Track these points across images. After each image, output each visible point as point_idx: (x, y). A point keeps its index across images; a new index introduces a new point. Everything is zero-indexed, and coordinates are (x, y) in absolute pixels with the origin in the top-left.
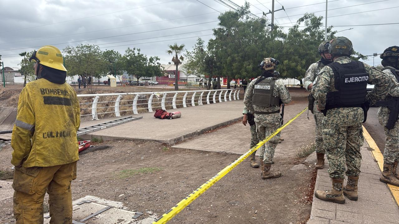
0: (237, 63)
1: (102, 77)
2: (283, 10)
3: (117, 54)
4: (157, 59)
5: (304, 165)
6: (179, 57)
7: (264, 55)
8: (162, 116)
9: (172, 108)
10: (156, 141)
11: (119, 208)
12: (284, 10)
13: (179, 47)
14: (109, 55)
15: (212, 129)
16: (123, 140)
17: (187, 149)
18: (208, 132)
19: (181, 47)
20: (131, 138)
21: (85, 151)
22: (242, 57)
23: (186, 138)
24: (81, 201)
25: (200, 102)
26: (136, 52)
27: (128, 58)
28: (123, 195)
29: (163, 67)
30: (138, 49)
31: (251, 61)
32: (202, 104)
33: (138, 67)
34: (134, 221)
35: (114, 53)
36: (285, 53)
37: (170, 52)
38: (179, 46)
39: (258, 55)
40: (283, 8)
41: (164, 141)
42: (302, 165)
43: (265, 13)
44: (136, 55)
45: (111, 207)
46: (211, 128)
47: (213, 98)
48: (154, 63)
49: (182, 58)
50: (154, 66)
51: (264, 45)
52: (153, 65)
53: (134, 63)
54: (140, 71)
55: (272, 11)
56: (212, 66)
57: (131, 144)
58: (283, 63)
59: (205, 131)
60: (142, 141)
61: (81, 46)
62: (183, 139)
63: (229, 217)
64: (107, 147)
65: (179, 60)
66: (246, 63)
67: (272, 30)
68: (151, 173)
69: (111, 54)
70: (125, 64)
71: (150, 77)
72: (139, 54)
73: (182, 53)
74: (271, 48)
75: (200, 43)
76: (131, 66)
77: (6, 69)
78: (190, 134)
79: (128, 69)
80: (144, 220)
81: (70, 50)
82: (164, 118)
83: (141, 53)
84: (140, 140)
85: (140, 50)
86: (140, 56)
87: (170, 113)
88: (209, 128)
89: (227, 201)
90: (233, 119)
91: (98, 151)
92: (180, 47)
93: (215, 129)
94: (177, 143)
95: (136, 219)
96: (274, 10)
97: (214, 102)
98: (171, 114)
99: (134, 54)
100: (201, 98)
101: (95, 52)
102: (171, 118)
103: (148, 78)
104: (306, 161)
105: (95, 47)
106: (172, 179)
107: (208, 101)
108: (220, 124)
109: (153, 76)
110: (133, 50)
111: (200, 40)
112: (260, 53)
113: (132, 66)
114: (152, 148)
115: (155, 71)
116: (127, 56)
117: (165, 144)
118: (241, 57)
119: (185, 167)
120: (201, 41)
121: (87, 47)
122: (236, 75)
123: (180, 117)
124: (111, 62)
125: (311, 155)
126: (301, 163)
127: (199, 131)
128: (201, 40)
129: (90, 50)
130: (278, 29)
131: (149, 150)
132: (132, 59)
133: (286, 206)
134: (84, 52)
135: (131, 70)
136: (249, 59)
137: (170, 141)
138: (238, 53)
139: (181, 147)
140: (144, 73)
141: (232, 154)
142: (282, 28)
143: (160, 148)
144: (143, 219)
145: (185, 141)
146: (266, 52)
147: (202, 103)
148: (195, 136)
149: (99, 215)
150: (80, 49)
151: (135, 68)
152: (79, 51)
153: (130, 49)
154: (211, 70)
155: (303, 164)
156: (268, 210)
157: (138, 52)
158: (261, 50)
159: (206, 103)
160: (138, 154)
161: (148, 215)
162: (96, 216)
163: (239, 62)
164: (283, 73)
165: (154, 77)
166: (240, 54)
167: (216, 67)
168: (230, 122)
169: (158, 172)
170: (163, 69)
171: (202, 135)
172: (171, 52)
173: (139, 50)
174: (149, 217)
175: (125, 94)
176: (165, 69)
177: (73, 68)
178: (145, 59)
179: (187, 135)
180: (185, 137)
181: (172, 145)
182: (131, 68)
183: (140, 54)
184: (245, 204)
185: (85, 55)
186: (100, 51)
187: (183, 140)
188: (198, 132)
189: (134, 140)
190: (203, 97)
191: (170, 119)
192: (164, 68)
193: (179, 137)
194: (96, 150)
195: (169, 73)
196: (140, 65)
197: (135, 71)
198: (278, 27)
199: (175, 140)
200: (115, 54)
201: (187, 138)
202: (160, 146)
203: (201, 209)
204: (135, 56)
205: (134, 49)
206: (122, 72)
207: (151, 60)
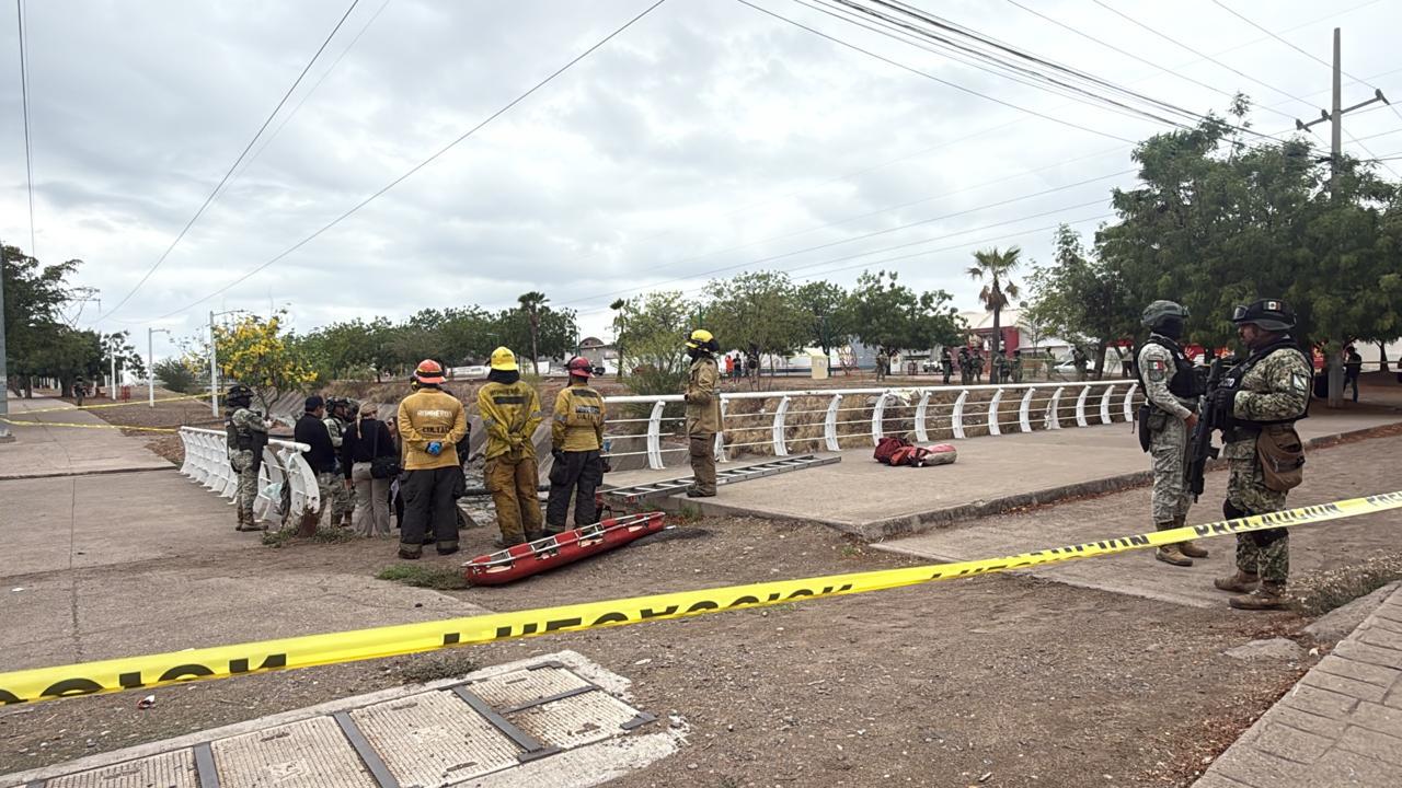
0: (1195, 293)
1: (797, 353)
2: (1381, 102)
3: (835, 290)
4: (944, 296)
5: (1293, 643)
6: (1003, 287)
7: (1300, 260)
8: (895, 458)
9: (950, 436)
10: (827, 524)
11: (613, 695)
12: (1385, 101)
13: (1002, 257)
14: (815, 294)
15: (1035, 502)
16: (747, 516)
17: (915, 557)
18: (1019, 510)
19: (1010, 258)
20: (765, 513)
21: (646, 539)
22: (1215, 272)
23: (927, 524)
24: (541, 662)
25: (1052, 420)
26: (886, 283)
27: (864, 299)
28: (649, 660)
29: (962, 319)
30: (893, 273)
31: (1248, 283)
32: (1058, 427)
33: (890, 324)
34: (619, 736)
35: (827, 290)
36: (1385, 250)
37: (975, 272)
38: (1002, 253)
39: (1276, 262)
40: (1379, 95)
41: (848, 525)
42: (1288, 641)
43: (1305, 123)
44: (884, 291)
45: (597, 689)
46: (1031, 498)
47: (1099, 408)
48: (934, 310)
49: (1013, 289)
50: (935, 318)
51: (1298, 229)
52: (932, 314)
53: (877, 312)
54: (895, 332)
55: (1334, 111)
56: (1107, 309)
57: (766, 528)
58: (1379, 285)
59: (1005, 507)
60: (794, 523)
61: (743, 278)
62: (916, 525)
63: (887, 776)
64: (701, 534)
65: (1004, 296)
66: (1227, 292)
67: (1334, 173)
68: (765, 613)
69: (819, 293)
70: (854, 317)
71: (925, 349)
72: (892, 285)
73: (1013, 275)
74: (1329, 235)
75: (1067, 239)
76: (869, 321)
77: (590, 342)
78: (944, 511)
79: (864, 328)
80: (647, 736)
81: (718, 287)
82: (899, 463)
83: (898, 284)
84: (789, 519)
85: (896, 274)
86: (897, 293)
87: (919, 450)
88: (1023, 497)
89: (921, 725)
90: (1133, 472)
91: (675, 542)
92: (1005, 256)
93: (1051, 500)
94: (889, 538)
95: (627, 732)
96: (1342, 108)
97: (1106, 419)
98: (922, 452)
99: (880, 288)
100: (1055, 408)
101: (780, 289)
102: (920, 464)
103: (919, 353)
104: (1308, 629)
105: (780, 277)
106: (808, 639)
107: (1104, 414)
108: (1069, 487)
109: (932, 348)
110: (877, 276)
111: (1064, 230)
112: (1286, 255)
113: (874, 321)
114: (814, 546)
115: (939, 331)
116: (860, 295)
117: (853, 535)
118: (1210, 273)
119: (878, 608)
120: (1068, 234)
121: (759, 278)
122: (1192, 330)
123: (952, 462)
124: (817, 313)
125: (1339, 610)
126: (1285, 636)
127: (981, 504)
128: (1067, 231)
129: (766, 284)
130: (1358, 169)
131: (802, 551)
132: (873, 301)
133: (1110, 777)
134: (751, 292)
135: (872, 330)
136: (1239, 279)
137: (868, 528)
138: (1199, 259)
139: (897, 549)
140: (906, 338)
141: (1052, 584)
142: (1373, 166)
143: (834, 548)
144: (645, 733)
145: (921, 532)
146: (1307, 251)
147: (1057, 423)
148: (966, 520)
149: (555, 703)
150: (741, 283)
151: (882, 325)
152: (739, 288)
153: (870, 273)
154: (1103, 319)
155: (1293, 638)
156: (1033, 779)
157: (891, 281)
158: (1290, 244)
159: (1074, 423)
160: (766, 558)
161: (665, 727)
162: (544, 707)
163: (1205, 287)
164: (1379, 321)
165: (936, 348)
166: (1208, 264)
167: (1122, 310)
168: (1118, 484)
169: (786, 614)
170: (964, 325)
171: (993, 519)
172: (981, 273)
173: (894, 276)
174: (665, 731)
175: (803, 393)
176: (968, 324)
177: (724, 332)
178: (909, 300)
179: (934, 513)
180: (923, 519)
181: (874, 541)
182: (869, 327)
183: (896, 287)
184: (971, 744)
185: (753, 298)
186: (790, 287)
187: (915, 529)
188: (979, 509)
189: (773, 519)
190: (1061, 403)
191: (917, 466)
192: (965, 321)
193: (903, 520)
194: (671, 538)
195: (985, 337)
196: (895, 316)
197: (881, 335)
198: (1357, 162)
199: (886, 526)
200: (830, 292)
201: (934, 524)
202: (836, 541)
203: (822, 735)
204: (882, 294)
205: (882, 274)
206: (847, 339)
207: (927, 300)
